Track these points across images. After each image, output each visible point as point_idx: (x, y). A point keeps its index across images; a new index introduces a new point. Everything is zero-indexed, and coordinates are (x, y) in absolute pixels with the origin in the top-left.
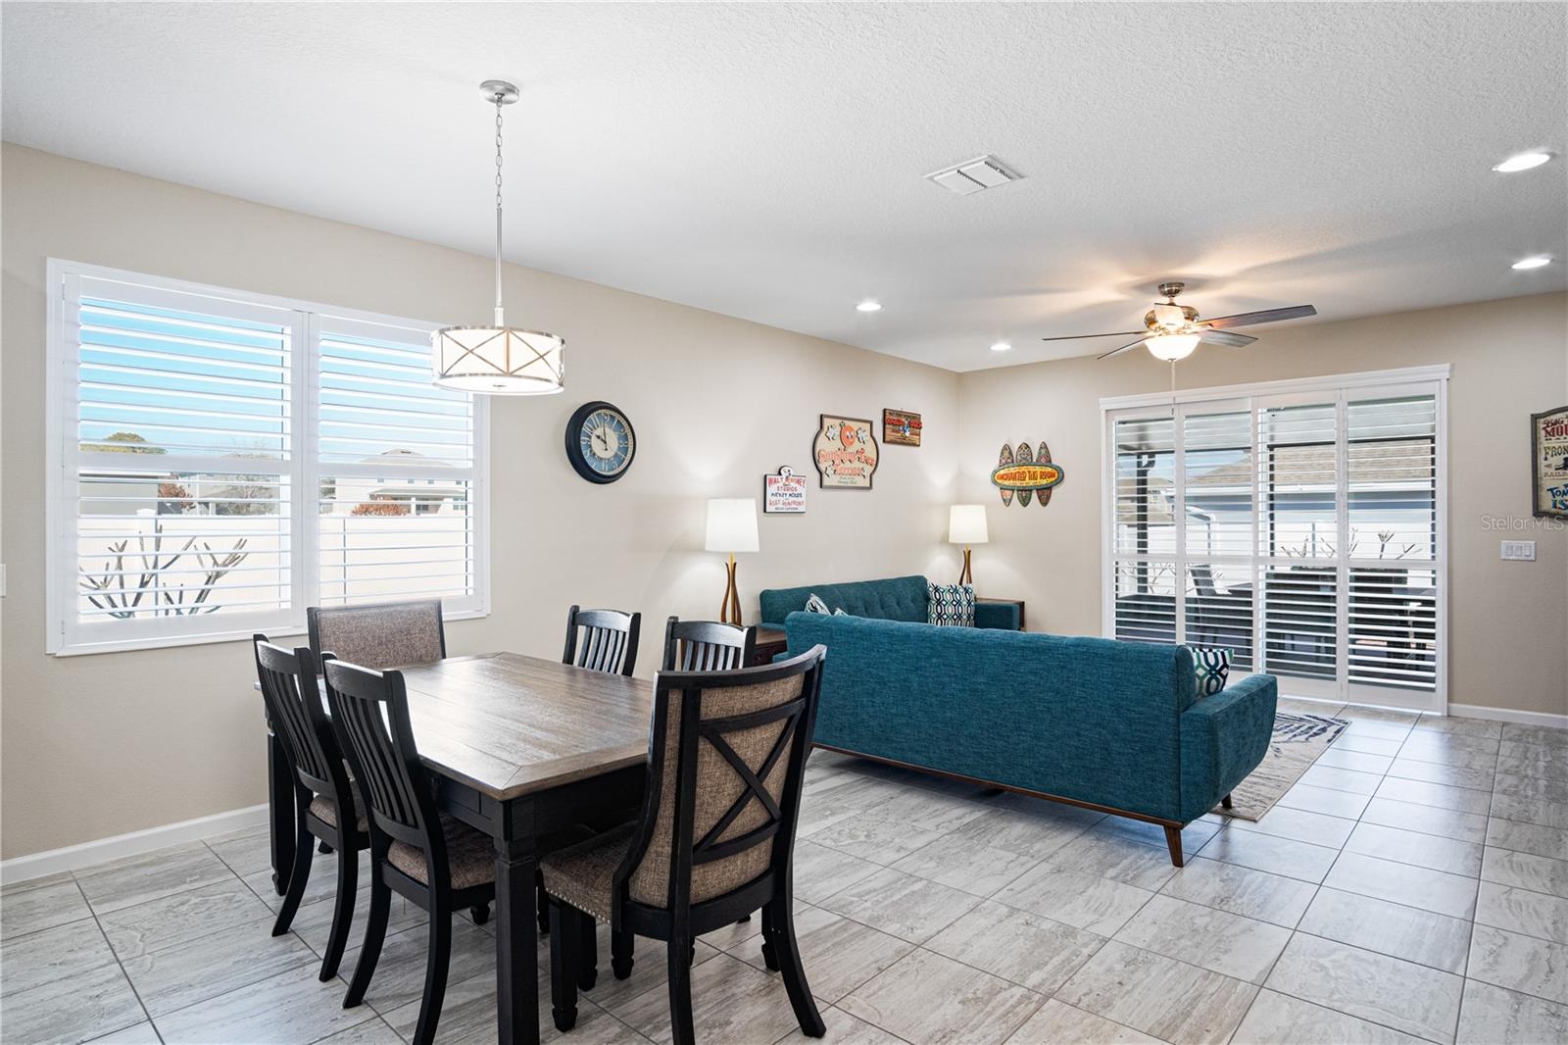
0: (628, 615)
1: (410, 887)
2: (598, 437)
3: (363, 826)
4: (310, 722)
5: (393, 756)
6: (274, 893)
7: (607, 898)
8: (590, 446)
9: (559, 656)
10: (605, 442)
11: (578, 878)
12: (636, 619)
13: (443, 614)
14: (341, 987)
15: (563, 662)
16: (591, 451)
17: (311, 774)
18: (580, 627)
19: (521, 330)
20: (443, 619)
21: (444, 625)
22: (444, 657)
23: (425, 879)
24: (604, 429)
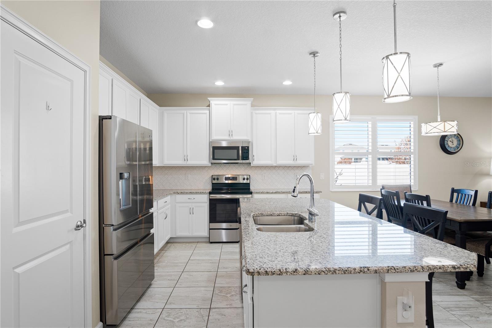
0: (473, 191)
2: (450, 141)
9: (448, 200)
10: (453, 142)
12: (476, 192)
16: (448, 145)
18: (454, 193)
19: (447, 121)
24: (453, 139)
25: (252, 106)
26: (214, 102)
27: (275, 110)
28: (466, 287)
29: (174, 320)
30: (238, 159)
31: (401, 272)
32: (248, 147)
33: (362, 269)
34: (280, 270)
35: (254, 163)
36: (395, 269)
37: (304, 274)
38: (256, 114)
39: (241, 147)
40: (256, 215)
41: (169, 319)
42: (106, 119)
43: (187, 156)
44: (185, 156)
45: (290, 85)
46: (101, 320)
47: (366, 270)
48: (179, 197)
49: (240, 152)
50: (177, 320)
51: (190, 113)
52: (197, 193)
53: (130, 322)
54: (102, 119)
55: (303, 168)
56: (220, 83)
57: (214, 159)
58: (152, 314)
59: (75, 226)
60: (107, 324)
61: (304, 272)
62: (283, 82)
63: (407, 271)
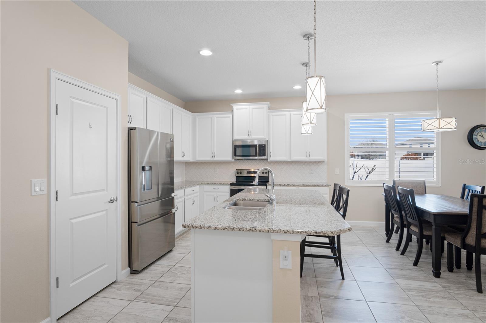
1: (415, 234)
2: (480, 136)
3: (405, 223)
4: (395, 200)
5: (412, 207)
6: (386, 237)
7: (460, 242)
8: (477, 139)
9: (459, 196)
10: (483, 137)
11: (453, 237)
12: (483, 188)
13: (426, 185)
14: (400, 252)
15: (461, 198)
17: (394, 211)
18: (466, 189)
19: (444, 118)
20: (426, 186)
21: (426, 188)
22: (426, 194)
23: (418, 232)
24: (483, 133)
25: (269, 109)
26: (236, 107)
27: (289, 111)
28: (441, 276)
29: (178, 273)
30: (256, 156)
31: (277, 232)
32: (265, 145)
33: (251, 229)
34: (200, 226)
35: (270, 159)
36: (273, 230)
37: (215, 229)
38: (272, 115)
39: (259, 145)
40: (240, 200)
41: (175, 272)
42: (133, 129)
43: (214, 153)
44: (212, 153)
45: (300, 89)
46: (129, 266)
47: (254, 229)
48: (207, 188)
49: (258, 149)
50: (180, 273)
51: (217, 117)
52: (220, 184)
53: (149, 271)
54: (130, 130)
55: (318, 164)
56: (238, 91)
57: (235, 155)
58: (165, 268)
59: (109, 200)
60: (133, 269)
61: (215, 228)
62: (293, 87)
63: (282, 232)
